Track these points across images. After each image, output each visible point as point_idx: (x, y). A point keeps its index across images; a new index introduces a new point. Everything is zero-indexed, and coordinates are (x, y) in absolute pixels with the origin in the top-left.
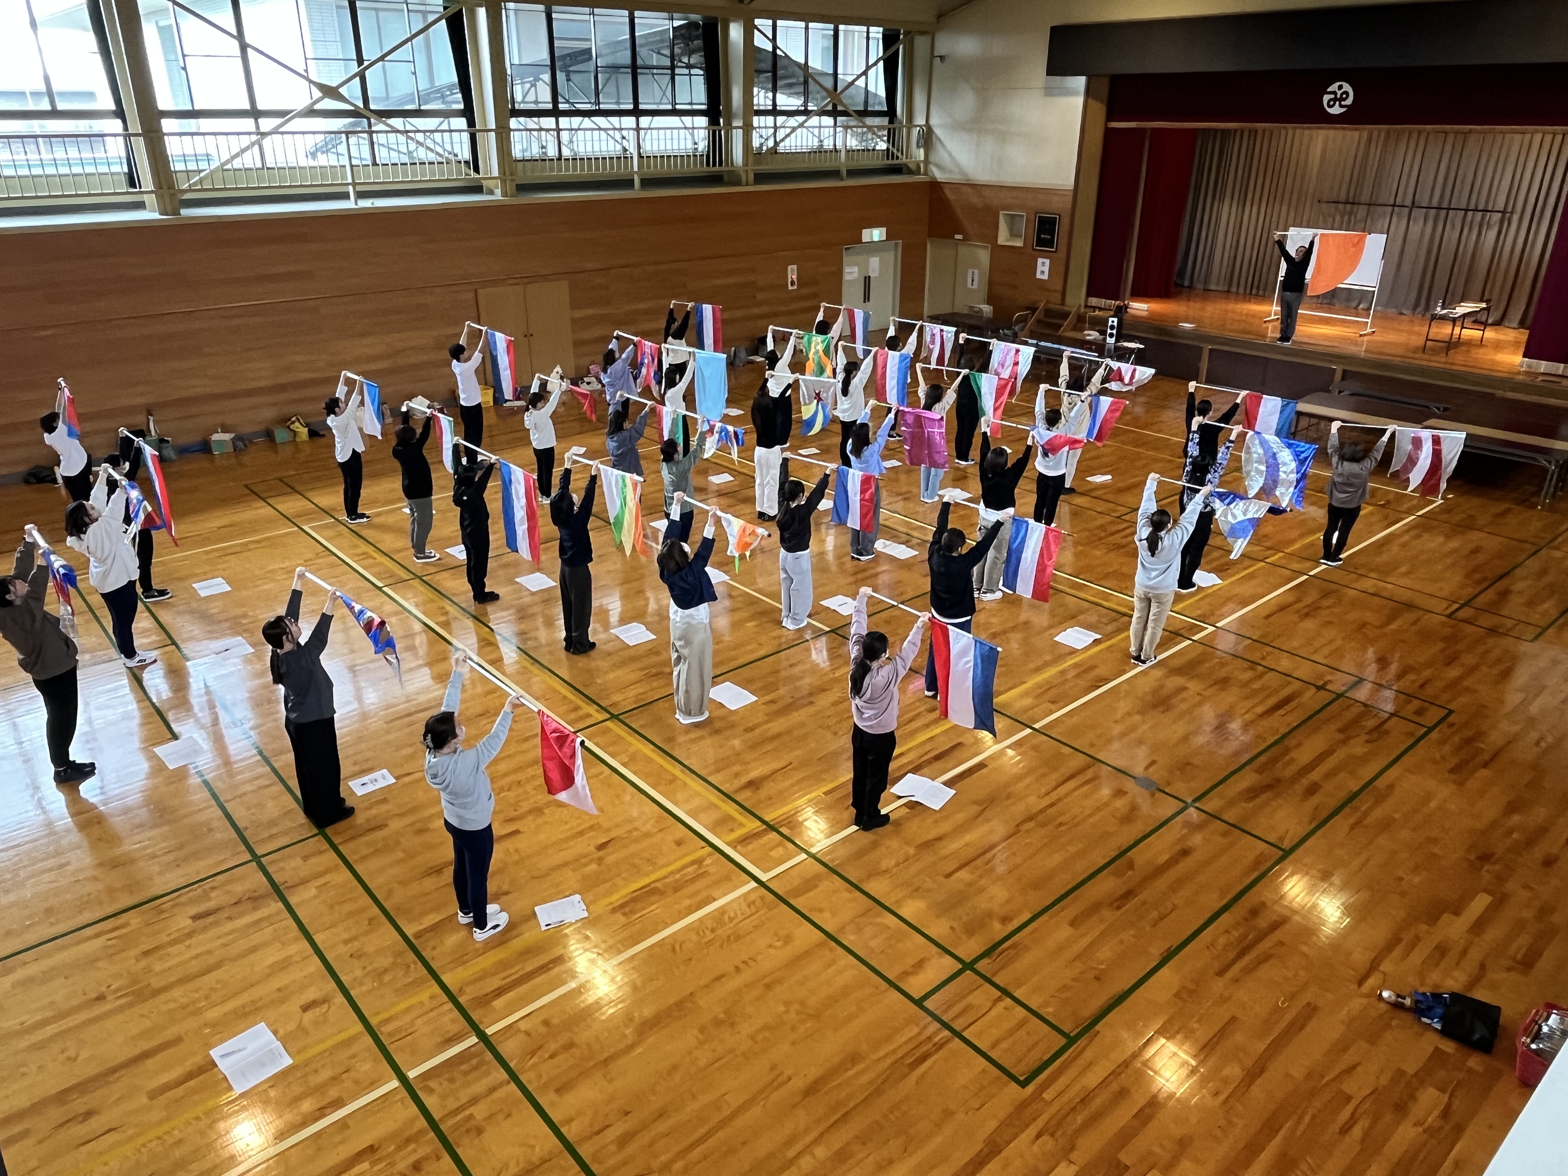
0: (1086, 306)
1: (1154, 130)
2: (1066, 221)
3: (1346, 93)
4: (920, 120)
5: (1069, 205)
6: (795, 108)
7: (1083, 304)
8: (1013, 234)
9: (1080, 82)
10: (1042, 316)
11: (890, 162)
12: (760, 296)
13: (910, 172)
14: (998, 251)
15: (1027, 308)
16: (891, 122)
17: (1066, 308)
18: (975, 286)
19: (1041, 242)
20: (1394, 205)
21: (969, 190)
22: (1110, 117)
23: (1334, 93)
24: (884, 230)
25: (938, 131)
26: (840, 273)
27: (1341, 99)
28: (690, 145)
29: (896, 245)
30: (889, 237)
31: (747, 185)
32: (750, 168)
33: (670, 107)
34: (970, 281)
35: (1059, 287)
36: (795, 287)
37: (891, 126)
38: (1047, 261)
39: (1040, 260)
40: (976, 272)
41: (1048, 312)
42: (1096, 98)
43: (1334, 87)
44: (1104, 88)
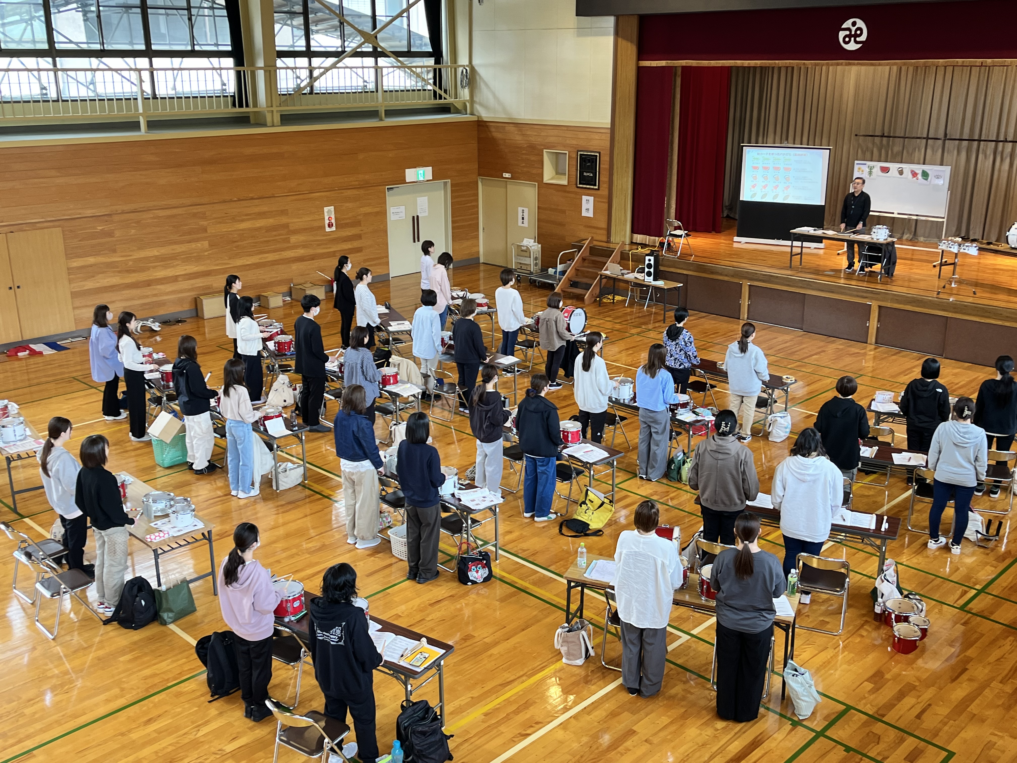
0: (632, 243)
1: (684, 68)
2: (605, 158)
3: (860, 29)
4: (463, 60)
5: (608, 144)
6: (334, 49)
7: (628, 241)
8: (558, 172)
9: (610, 21)
10: (588, 254)
11: (438, 101)
12: (294, 239)
13: (458, 111)
14: (543, 187)
15: (573, 247)
16: (438, 62)
17: (611, 246)
18: (526, 225)
19: (584, 180)
20: (927, 138)
21: (511, 128)
22: (641, 56)
23: (849, 29)
24: (430, 169)
25: (481, 71)
26: (383, 214)
27: (856, 36)
28: (218, 86)
29: (445, 183)
30: (435, 177)
31: (273, 126)
32: (275, 109)
33: (189, 48)
34: (520, 220)
35: (604, 225)
36: (334, 228)
37: (438, 66)
38: (591, 199)
39: (584, 198)
40: (526, 210)
41: (593, 250)
42: (624, 38)
43: (848, 24)
44: (633, 27)
